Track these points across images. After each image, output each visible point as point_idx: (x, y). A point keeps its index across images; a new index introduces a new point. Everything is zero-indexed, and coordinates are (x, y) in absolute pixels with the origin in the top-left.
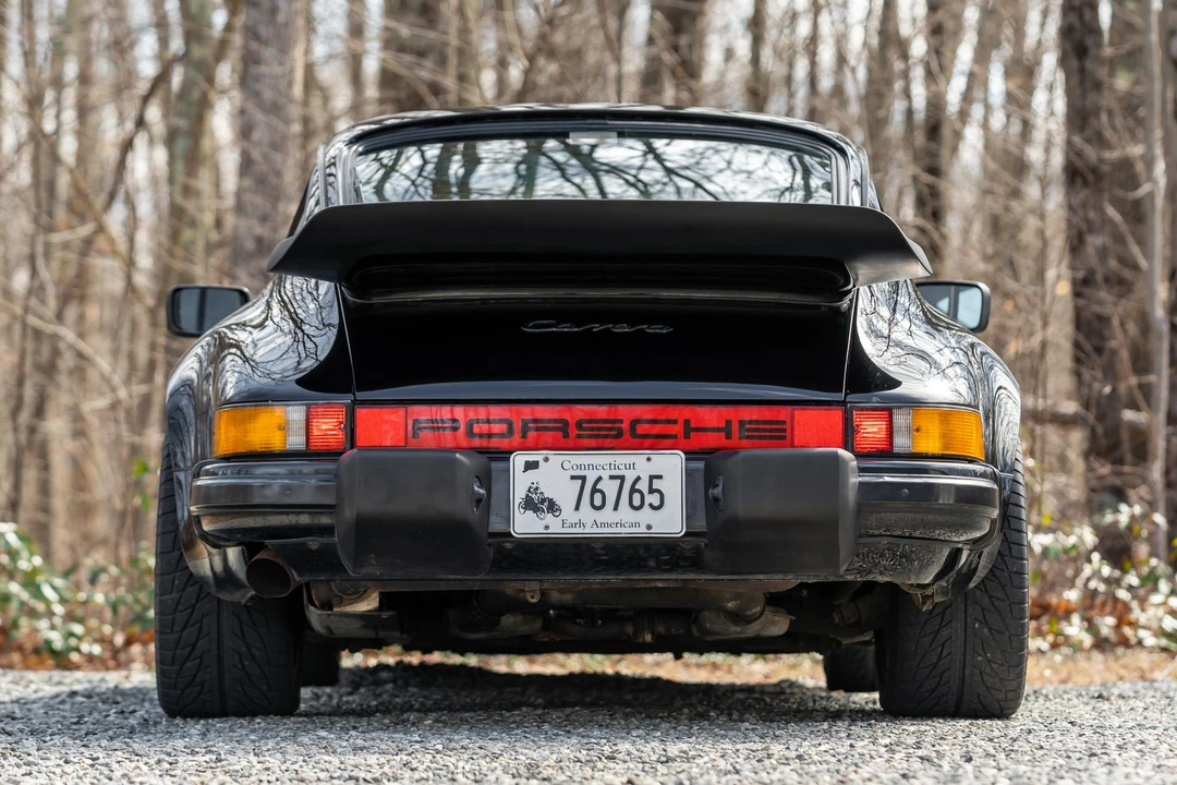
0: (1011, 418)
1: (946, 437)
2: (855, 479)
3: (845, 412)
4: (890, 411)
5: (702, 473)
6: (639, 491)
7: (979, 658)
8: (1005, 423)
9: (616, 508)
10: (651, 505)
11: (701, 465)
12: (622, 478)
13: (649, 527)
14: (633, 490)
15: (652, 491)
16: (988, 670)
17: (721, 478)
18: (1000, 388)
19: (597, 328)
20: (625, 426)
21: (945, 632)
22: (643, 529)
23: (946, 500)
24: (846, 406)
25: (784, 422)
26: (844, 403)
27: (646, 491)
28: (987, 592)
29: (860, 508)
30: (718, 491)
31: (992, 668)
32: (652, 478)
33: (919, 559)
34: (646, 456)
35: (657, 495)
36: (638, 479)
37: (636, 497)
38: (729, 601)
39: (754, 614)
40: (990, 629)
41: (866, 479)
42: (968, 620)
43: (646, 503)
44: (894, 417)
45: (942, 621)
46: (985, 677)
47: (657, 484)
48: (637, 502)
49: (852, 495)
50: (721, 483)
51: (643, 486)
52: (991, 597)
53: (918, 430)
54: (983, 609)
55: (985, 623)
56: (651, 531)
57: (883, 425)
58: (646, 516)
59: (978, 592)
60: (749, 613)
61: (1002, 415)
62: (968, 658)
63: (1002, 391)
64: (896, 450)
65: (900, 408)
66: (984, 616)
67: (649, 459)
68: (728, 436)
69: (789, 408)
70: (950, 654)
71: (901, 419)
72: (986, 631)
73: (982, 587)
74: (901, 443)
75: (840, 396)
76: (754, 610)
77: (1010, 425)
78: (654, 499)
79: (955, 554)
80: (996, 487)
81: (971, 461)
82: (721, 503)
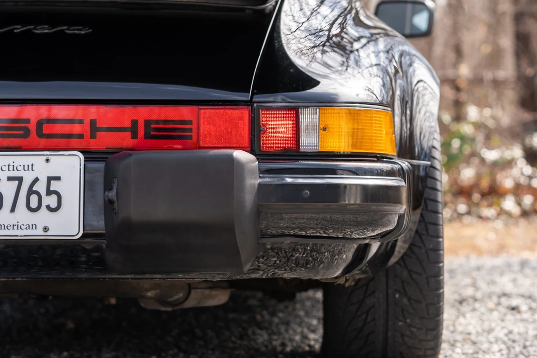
0: (428, 108)
1: (356, 135)
2: (253, 181)
3: (252, 111)
4: (296, 111)
5: (102, 174)
6: (38, 193)
7: (400, 324)
8: (422, 112)
9: (13, 210)
10: (48, 207)
11: (101, 165)
12: (20, 180)
13: (46, 229)
14: (31, 192)
15: (49, 192)
16: (408, 333)
17: (116, 181)
18: (418, 82)
19: (18, 29)
20: (32, 126)
21: (369, 302)
22: (39, 231)
23: (352, 200)
24: (252, 106)
25: (190, 122)
26: (250, 103)
27: (43, 192)
28: (406, 267)
29: (259, 211)
30: (112, 194)
31: (411, 332)
32: (50, 179)
33: (328, 251)
34: (45, 157)
35: (54, 198)
36: (36, 180)
37: (34, 199)
38: (148, 290)
39: (177, 300)
40: (409, 299)
41: (267, 180)
42: (390, 291)
43: (44, 204)
44: (301, 116)
45: (366, 292)
46: (406, 339)
47: (54, 186)
48: (34, 203)
49: (249, 198)
50: (115, 187)
51: (41, 187)
52: (409, 271)
53: (324, 129)
54: (403, 282)
55: (404, 293)
56: (48, 233)
57: (289, 123)
58: (43, 218)
59: (398, 266)
60: (170, 299)
61: (420, 105)
62: (390, 323)
63: (421, 84)
64: (302, 149)
65: (307, 107)
66: (404, 288)
67: (47, 160)
68: (134, 135)
69: (195, 108)
70: (374, 320)
71: (308, 118)
72: (405, 300)
73: (402, 263)
74: (308, 142)
75: (246, 97)
76: (176, 297)
77: (428, 114)
78: (52, 201)
79: (364, 249)
80: (403, 184)
81: (380, 158)
82: (116, 205)
